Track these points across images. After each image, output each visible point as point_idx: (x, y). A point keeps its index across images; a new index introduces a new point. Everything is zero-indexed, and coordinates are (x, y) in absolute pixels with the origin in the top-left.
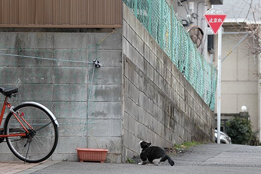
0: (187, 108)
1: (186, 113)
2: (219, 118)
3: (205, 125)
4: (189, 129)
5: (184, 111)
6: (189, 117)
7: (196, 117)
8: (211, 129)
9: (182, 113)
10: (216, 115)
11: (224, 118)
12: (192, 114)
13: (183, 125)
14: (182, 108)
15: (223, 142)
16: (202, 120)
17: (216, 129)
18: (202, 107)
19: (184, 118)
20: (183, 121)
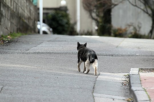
0: (12, 3)
1: (12, 7)
2: (41, 12)
3: (29, 18)
4: (14, 21)
5: (10, 6)
6: (15, 10)
7: (20, 11)
8: (34, 21)
9: (8, 7)
10: (39, 9)
11: (46, 11)
12: (17, 8)
13: (9, 18)
14: (8, 3)
15: (45, 33)
16: (26, 14)
17: (39, 21)
18: (26, 2)
19: (9, 12)
20: (9, 14)
